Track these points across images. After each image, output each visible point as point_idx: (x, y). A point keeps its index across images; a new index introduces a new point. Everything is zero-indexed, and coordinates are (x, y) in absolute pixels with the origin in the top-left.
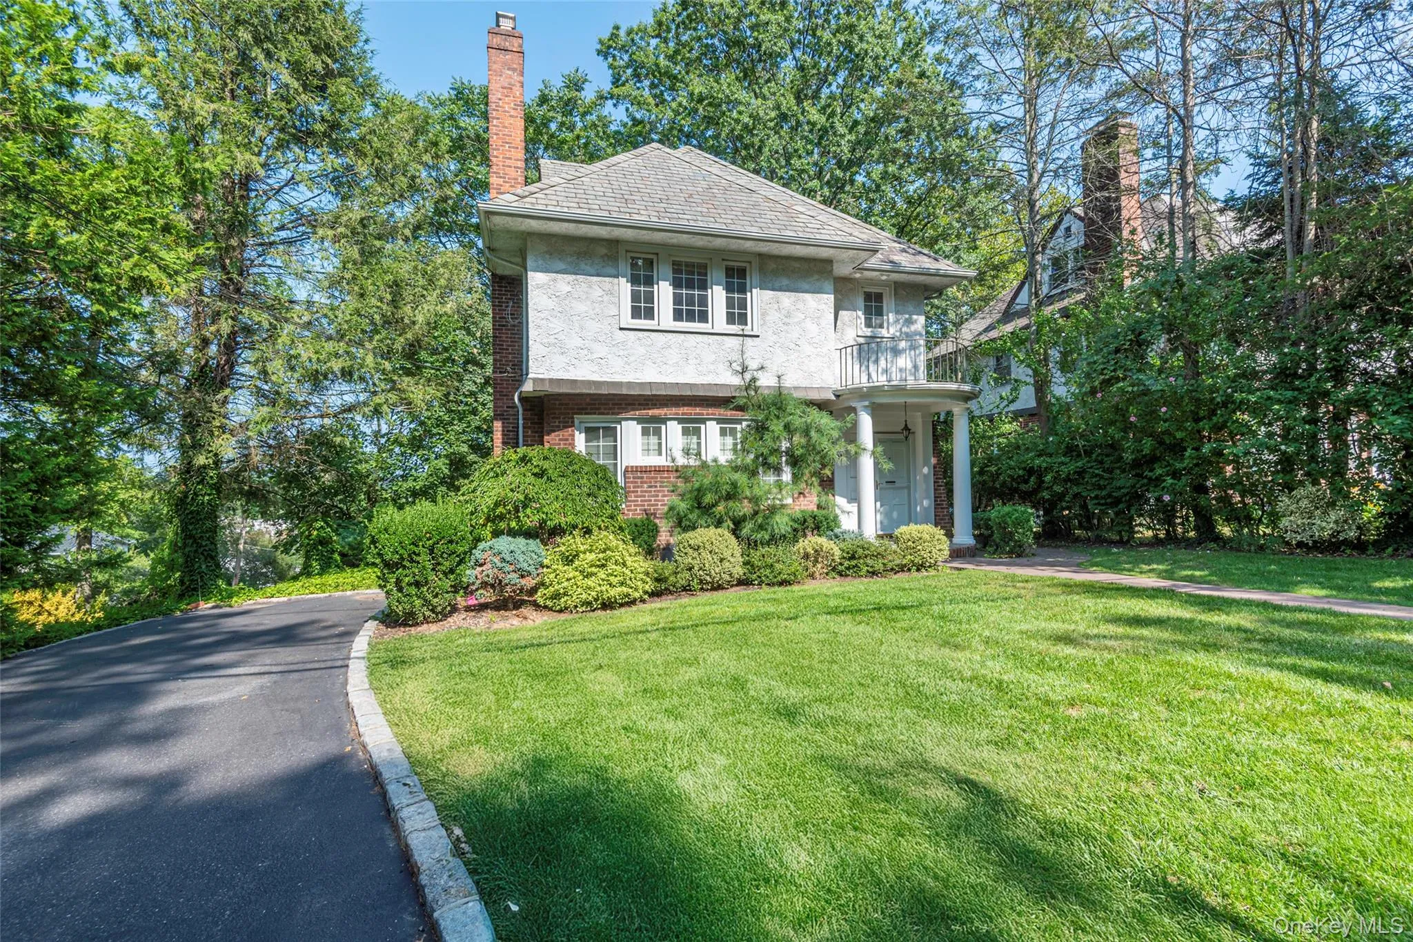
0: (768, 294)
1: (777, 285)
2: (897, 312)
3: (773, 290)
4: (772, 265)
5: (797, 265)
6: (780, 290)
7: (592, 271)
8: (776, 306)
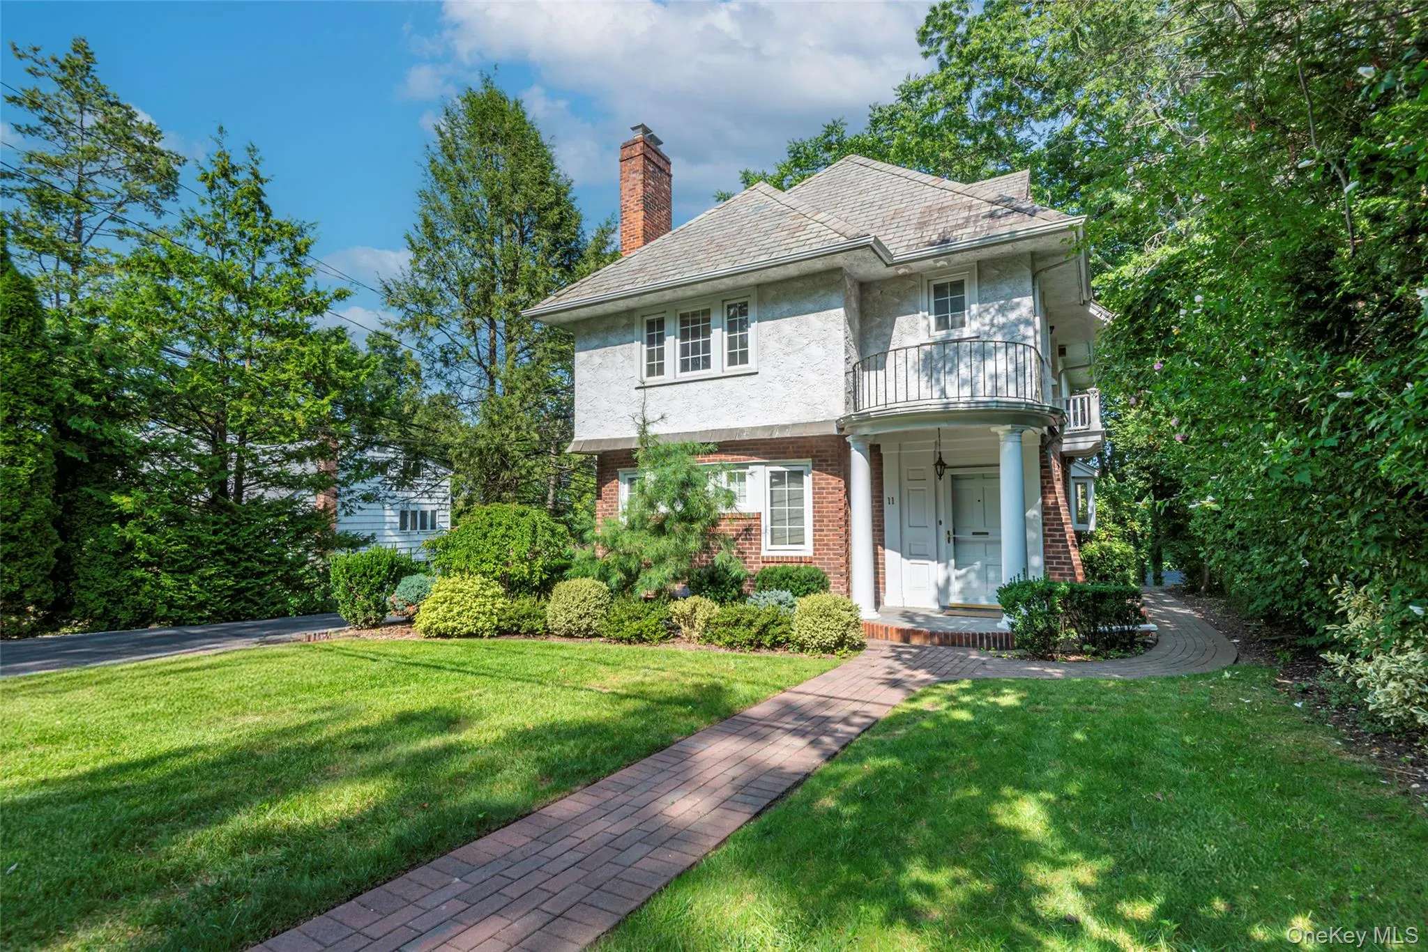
0: (767, 325)
1: (777, 313)
2: (981, 301)
3: (773, 319)
4: (773, 293)
5: (799, 285)
6: (781, 317)
7: (616, 341)
8: (776, 337)
